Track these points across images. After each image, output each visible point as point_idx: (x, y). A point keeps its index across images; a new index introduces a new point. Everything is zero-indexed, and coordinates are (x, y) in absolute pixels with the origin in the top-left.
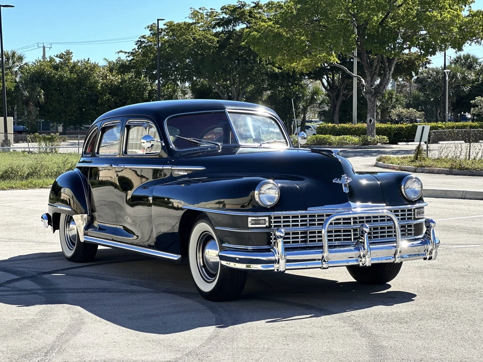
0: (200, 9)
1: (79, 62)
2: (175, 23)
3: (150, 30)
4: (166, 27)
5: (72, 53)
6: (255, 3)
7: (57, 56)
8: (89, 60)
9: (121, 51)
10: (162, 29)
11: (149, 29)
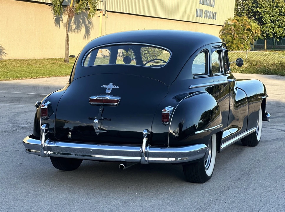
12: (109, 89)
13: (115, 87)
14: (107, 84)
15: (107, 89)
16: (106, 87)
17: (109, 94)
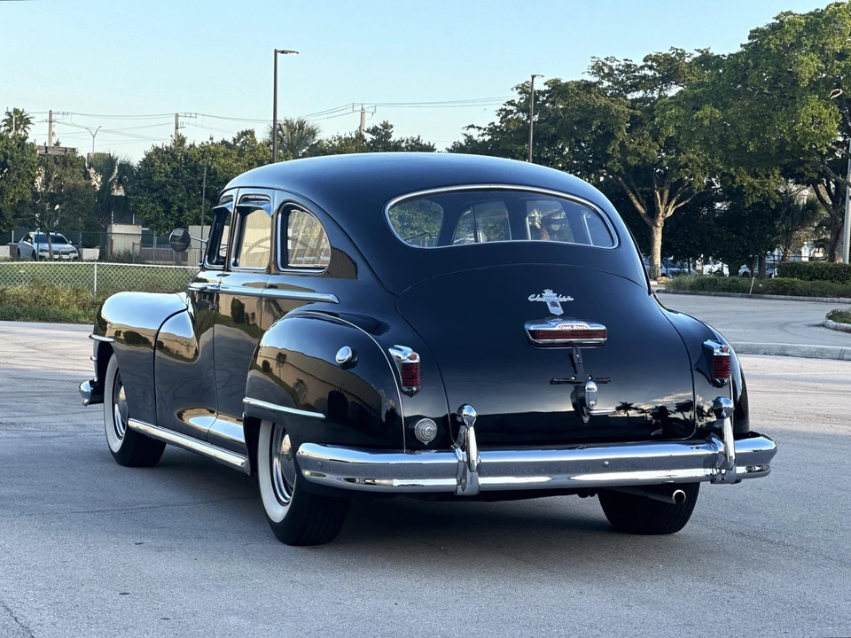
0: (607, 59)
1: (403, 141)
2: (563, 81)
3: (520, 93)
4: (547, 88)
5: (392, 127)
6: (702, 52)
7: (368, 131)
8: (419, 139)
9: (472, 126)
10: (539, 92)
11: (519, 90)
12: (554, 304)
13: (564, 299)
14: (540, 292)
15: (549, 304)
16: (543, 300)
17: (561, 316)
